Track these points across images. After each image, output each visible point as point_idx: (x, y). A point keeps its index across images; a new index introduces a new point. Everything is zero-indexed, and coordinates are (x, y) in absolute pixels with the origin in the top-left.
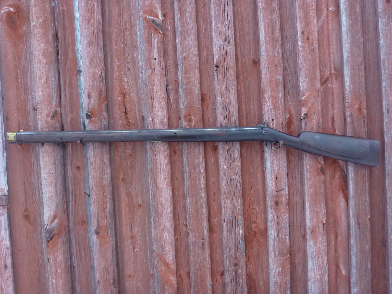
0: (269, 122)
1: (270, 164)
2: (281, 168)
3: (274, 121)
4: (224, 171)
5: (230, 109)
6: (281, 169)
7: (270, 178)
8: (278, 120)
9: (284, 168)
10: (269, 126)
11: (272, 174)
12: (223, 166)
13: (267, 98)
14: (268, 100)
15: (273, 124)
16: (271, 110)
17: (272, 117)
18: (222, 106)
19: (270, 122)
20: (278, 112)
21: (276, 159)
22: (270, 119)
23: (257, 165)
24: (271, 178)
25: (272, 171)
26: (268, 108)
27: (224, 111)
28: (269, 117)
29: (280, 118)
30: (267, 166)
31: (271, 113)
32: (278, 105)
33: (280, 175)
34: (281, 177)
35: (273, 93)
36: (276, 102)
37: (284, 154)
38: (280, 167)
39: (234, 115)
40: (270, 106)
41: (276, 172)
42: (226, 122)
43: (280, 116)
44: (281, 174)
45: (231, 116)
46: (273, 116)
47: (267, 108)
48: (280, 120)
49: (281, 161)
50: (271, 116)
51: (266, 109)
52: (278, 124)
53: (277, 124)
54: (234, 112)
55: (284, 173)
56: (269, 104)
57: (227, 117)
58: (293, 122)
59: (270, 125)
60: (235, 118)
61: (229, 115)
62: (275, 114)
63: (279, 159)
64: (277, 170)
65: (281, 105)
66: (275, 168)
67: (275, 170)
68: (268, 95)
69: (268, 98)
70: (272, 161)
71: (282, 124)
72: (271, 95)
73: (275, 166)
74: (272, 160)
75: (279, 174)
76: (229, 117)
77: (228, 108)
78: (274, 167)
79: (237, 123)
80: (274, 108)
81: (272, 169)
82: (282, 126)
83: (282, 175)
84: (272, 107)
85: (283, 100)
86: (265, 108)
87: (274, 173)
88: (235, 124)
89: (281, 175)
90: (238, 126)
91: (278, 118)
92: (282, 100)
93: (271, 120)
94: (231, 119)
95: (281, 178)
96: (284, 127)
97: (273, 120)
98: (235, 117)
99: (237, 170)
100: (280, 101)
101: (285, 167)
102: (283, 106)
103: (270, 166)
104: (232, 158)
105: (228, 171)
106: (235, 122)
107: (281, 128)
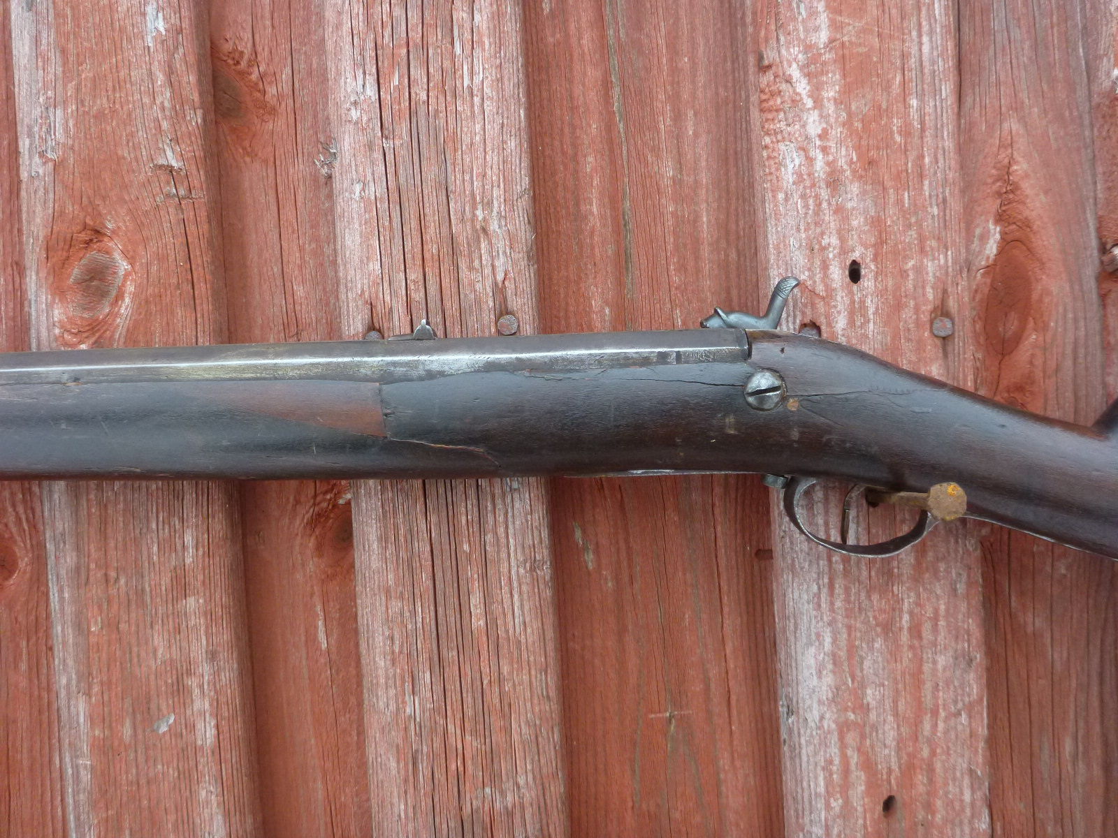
0: (820, 289)
1: (829, 679)
2: (935, 713)
3: (867, 282)
4: (406, 738)
5: (455, 181)
6: (927, 727)
7: (828, 807)
8: (903, 274)
9: (964, 718)
10: (815, 326)
11: (846, 772)
12: (392, 692)
13: (795, 72)
14: (802, 87)
15: (856, 310)
16: (834, 182)
17: (844, 251)
18: (378, 155)
19: (830, 291)
20: (899, 202)
21: (888, 628)
22: (825, 266)
23: (713, 672)
24: (836, 804)
25: (843, 746)
26: (810, 160)
27: (397, 196)
28: (814, 249)
29: (922, 250)
30: (803, 692)
31: (839, 210)
32: (906, 132)
33: (920, 778)
34: (931, 793)
35: (852, 27)
36: (879, 112)
37: (961, 588)
38: (919, 708)
39: (494, 226)
40: (825, 150)
41: (888, 756)
42: (418, 296)
43: (922, 239)
44: (931, 770)
45: (462, 240)
46: (853, 240)
47: (792, 161)
48: (919, 270)
49: (927, 655)
50: (834, 241)
51: (788, 176)
52: (908, 314)
53: (898, 307)
54: (489, 204)
55: (962, 764)
56: (814, 128)
57: (431, 249)
58: (1035, 296)
59: (829, 325)
60: (500, 263)
61: (445, 230)
62: (877, 223)
63: (915, 631)
64: (890, 734)
65: (928, 139)
66: (873, 716)
67: (874, 728)
68: (808, 48)
69: (809, 75)
70: (843, 654)
71: (942, 311)
72: (832, 41)
73: (871, 696)
74: (843, 642)
75: (909, 769)
76: (446, 249)
77: (431, 172)
78: (864, 709)
79: (523, 303)
80: (868, 166)
81: (843, 728)
82: (944, 327)
83: (939, 780)
84: (844, 156)
85: (947, 89)
86: (780, 165)
87: (868, 765)
88: (503, 311)
89: (931, 781)
90: (528, 329)
91: (906, 258)
92: (936, 92)
93: (838, 274)
94: (463, 265)
95: (929, 807)
96: (958, 343)
97: (855, 273)
98: (501, 244)
99: (520, 730)
100: (921, 97)
101: (970, 708)
102: (949, 144)
103: (825, 692)
104: (478, 623)
105: (438, 743)
106: (499, 291)
107: (932, 348)
